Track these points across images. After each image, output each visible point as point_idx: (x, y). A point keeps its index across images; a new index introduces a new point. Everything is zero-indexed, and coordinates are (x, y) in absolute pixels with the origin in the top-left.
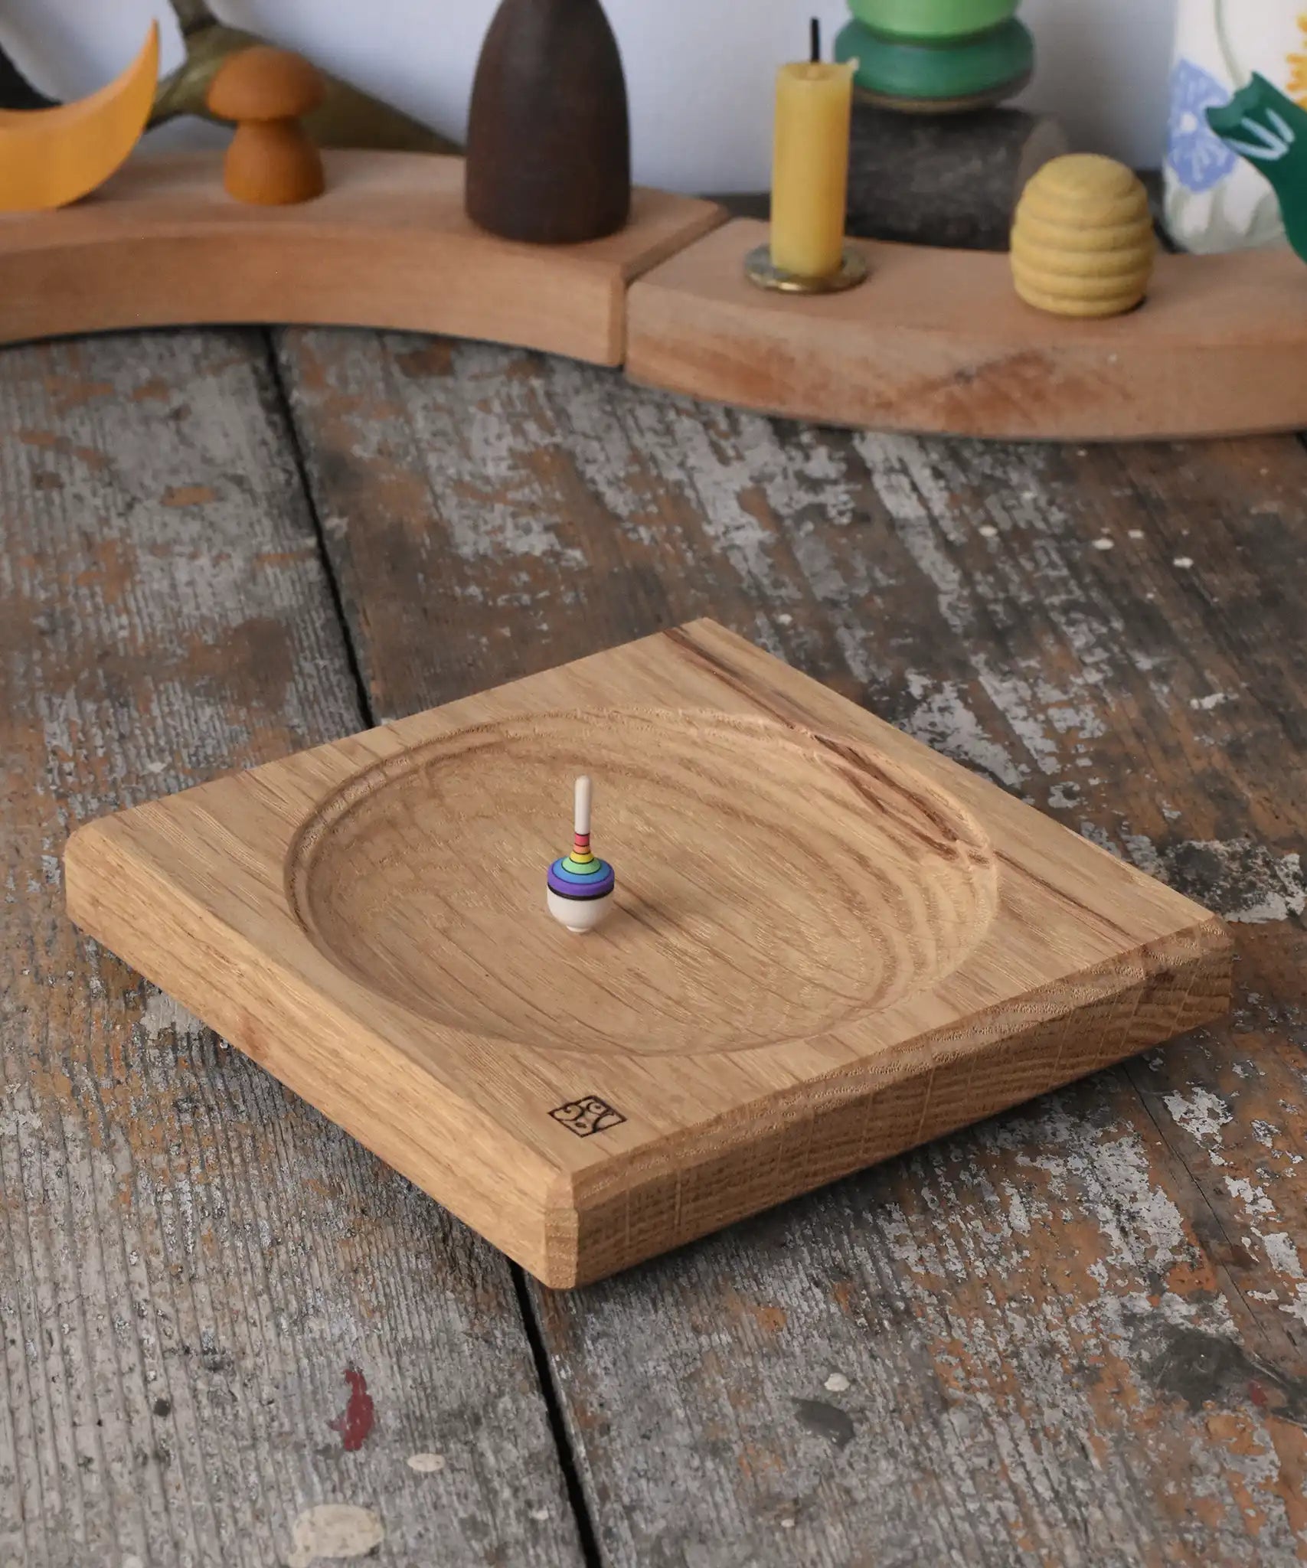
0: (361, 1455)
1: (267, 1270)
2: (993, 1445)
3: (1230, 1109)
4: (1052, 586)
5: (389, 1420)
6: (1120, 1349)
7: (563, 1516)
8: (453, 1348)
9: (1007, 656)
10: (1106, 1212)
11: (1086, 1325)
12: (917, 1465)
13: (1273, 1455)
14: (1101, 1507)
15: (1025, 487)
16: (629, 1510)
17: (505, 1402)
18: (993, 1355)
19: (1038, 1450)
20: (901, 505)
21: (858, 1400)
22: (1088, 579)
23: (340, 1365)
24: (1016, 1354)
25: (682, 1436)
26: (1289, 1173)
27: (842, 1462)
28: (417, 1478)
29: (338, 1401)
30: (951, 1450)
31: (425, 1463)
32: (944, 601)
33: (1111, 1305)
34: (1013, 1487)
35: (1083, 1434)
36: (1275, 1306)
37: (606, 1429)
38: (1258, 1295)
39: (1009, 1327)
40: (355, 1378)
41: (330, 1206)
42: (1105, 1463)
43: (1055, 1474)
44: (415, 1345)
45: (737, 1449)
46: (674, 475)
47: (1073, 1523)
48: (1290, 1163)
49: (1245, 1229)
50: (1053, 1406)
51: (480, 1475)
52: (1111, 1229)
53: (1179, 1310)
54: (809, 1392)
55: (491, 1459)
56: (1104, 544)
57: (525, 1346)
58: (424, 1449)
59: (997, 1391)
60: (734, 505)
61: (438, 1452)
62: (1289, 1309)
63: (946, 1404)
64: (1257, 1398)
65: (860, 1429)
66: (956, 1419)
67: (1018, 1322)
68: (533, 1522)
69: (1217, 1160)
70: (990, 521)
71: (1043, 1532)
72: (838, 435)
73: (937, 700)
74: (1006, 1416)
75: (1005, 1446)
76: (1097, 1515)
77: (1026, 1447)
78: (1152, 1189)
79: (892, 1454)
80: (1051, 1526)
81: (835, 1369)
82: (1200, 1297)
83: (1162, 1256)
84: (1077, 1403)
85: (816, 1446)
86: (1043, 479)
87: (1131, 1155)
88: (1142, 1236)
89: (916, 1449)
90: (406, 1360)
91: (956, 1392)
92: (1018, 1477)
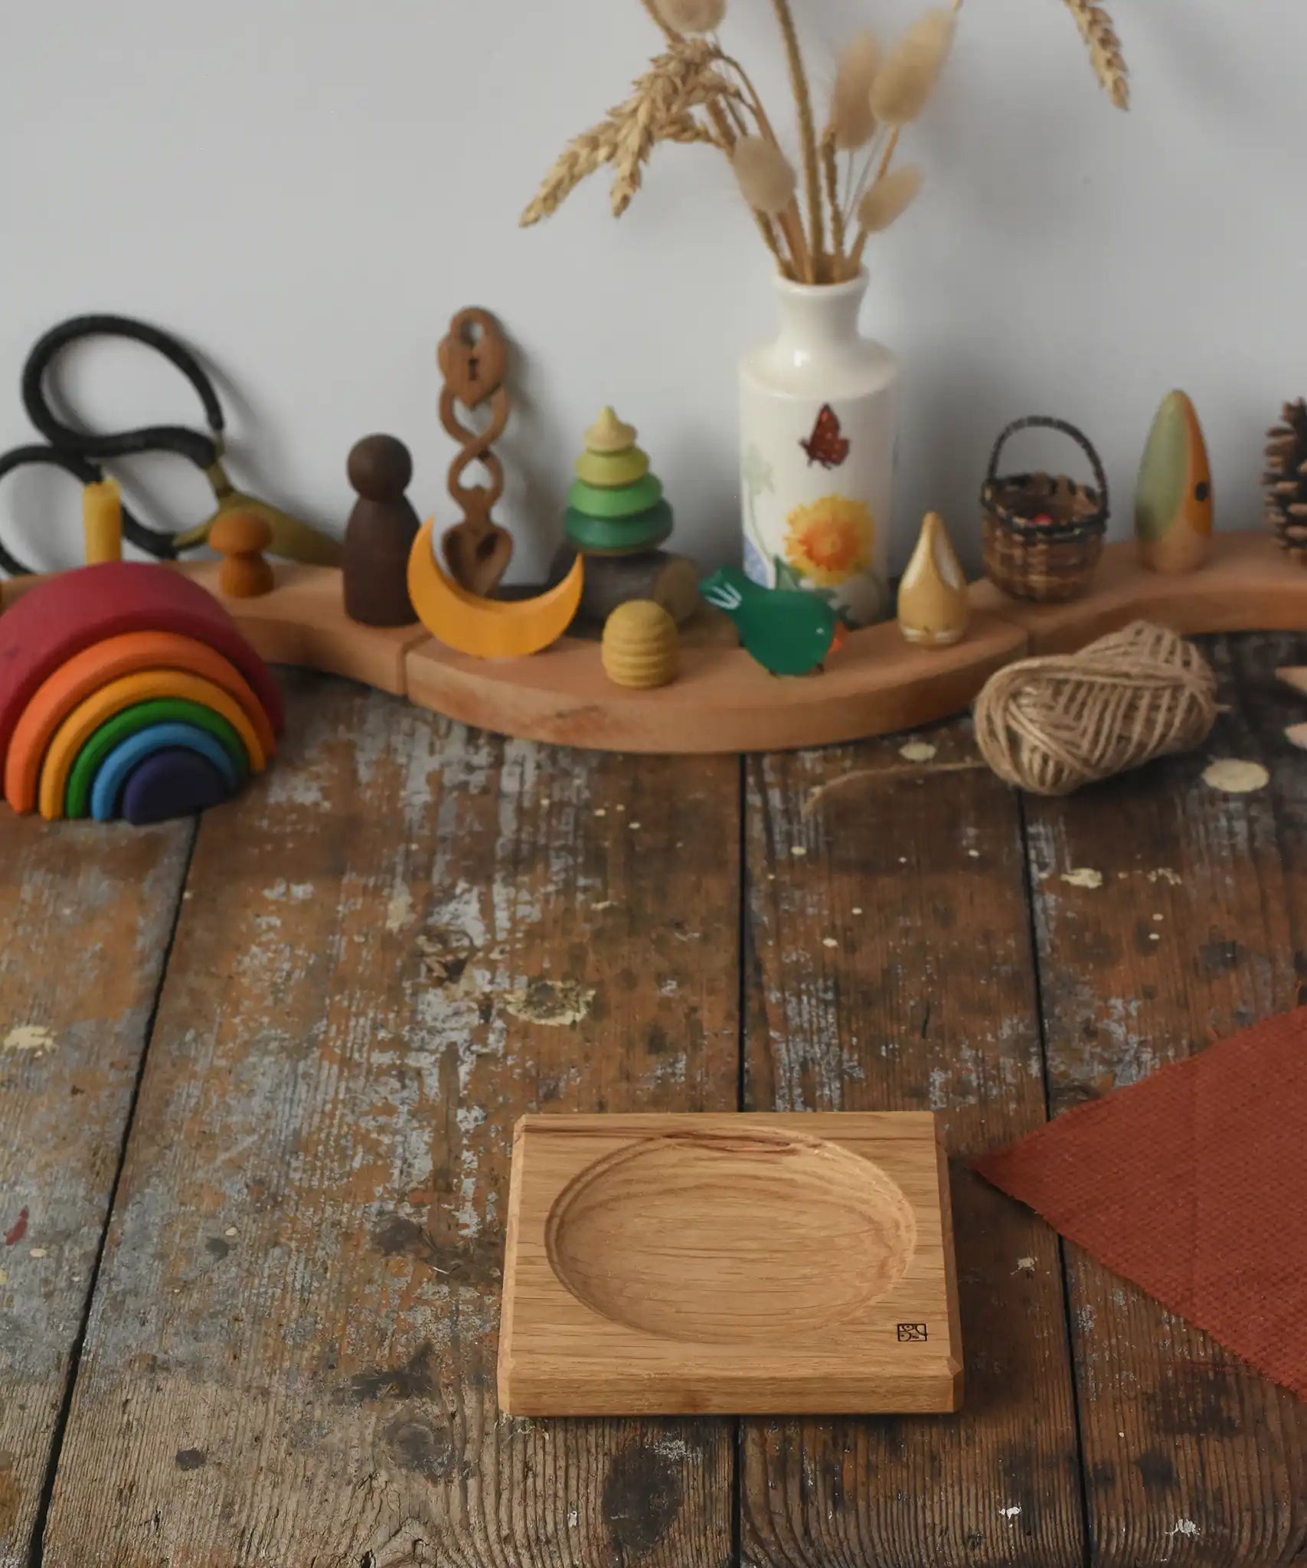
0: (11, 1247)
1: (8, 1163)
2: (286, 1264)
3: (485, 1118)
4: (560, 835)
5: (31, 1233)
6: (368, 1226)
7: (85, 1280)
8: (74, 1204)
9: (515, 874)
10: (398, 1163)
11: (359, 1214)
12: (248, 1270)
13: (409, 1279)
14: (319, 1295)
15: (578, 777)
16: (111, 1280)
17: (85, 1230)
18: (309, 1224)
19: (305, 1268)
20: (509, 784)
21: (238, 1240)
22: (581, 833)
23: (21, 1207)
24: (320, 1225)
25: (151, 1250)
26: (495, 1150)
27: (215, 1266)
28: (31, 1259)
29: (12, 1224)
30: (267, 1265)
31: (37, 1253)
32: (501, 841)
33: (375, 1206)
34: (285, 1284)
35: (329, 1262)
36: (450, 1211)
37: (118, 1245)
38: (446, 1206)
39: (323, 1212)
40: (25, 1214)
41: (49, 1135)
42: (332, 1276)
43: (307, 1278)
44: (58, 1201)
45: (172, 1258)
46: (402, 760)
47: (302, 1300)
48: (497, 1144)
49: (458, 1176)
50: (323, 1249)
51: (59, 1261)
52: (396, 1172)
53: (406, 1210)
54: (216, 1235)
55: (67, 1253)
56: (600, 813)
57: (107, 1206)
58: (40, 1247)
59: (301, 1241)
60: (423, 779)
61: (46, 1248)
62: (456, 1213)
63: (276, 1244)
64: (417, 1252)
65: (231, 1252)
66: (277, 1252)
67: (329, 1210)
68: (72, 1282)
69: (465, 1141)
70: (549, 796)
71: (288, 1303)
72: (499, 740)
73: (466, 897)
74: (298, 1251)
75: (292, 1264)
76: (316, 1297)
77: (301, 1267)
78: (427, 1154)
79: (239, 1265)
80: (292, 1301)
81: (234, 1225)
82: (418, 1205)
83: (413, 1185)
84: (335, 1249)
85: (207, 1258)
86: (591, 772)
87: (426, 1138)
88: (409, 1175)
89: (251, 1263)
90: (51, 1206)
91: (283, 1240)
92: (289, 1279)
